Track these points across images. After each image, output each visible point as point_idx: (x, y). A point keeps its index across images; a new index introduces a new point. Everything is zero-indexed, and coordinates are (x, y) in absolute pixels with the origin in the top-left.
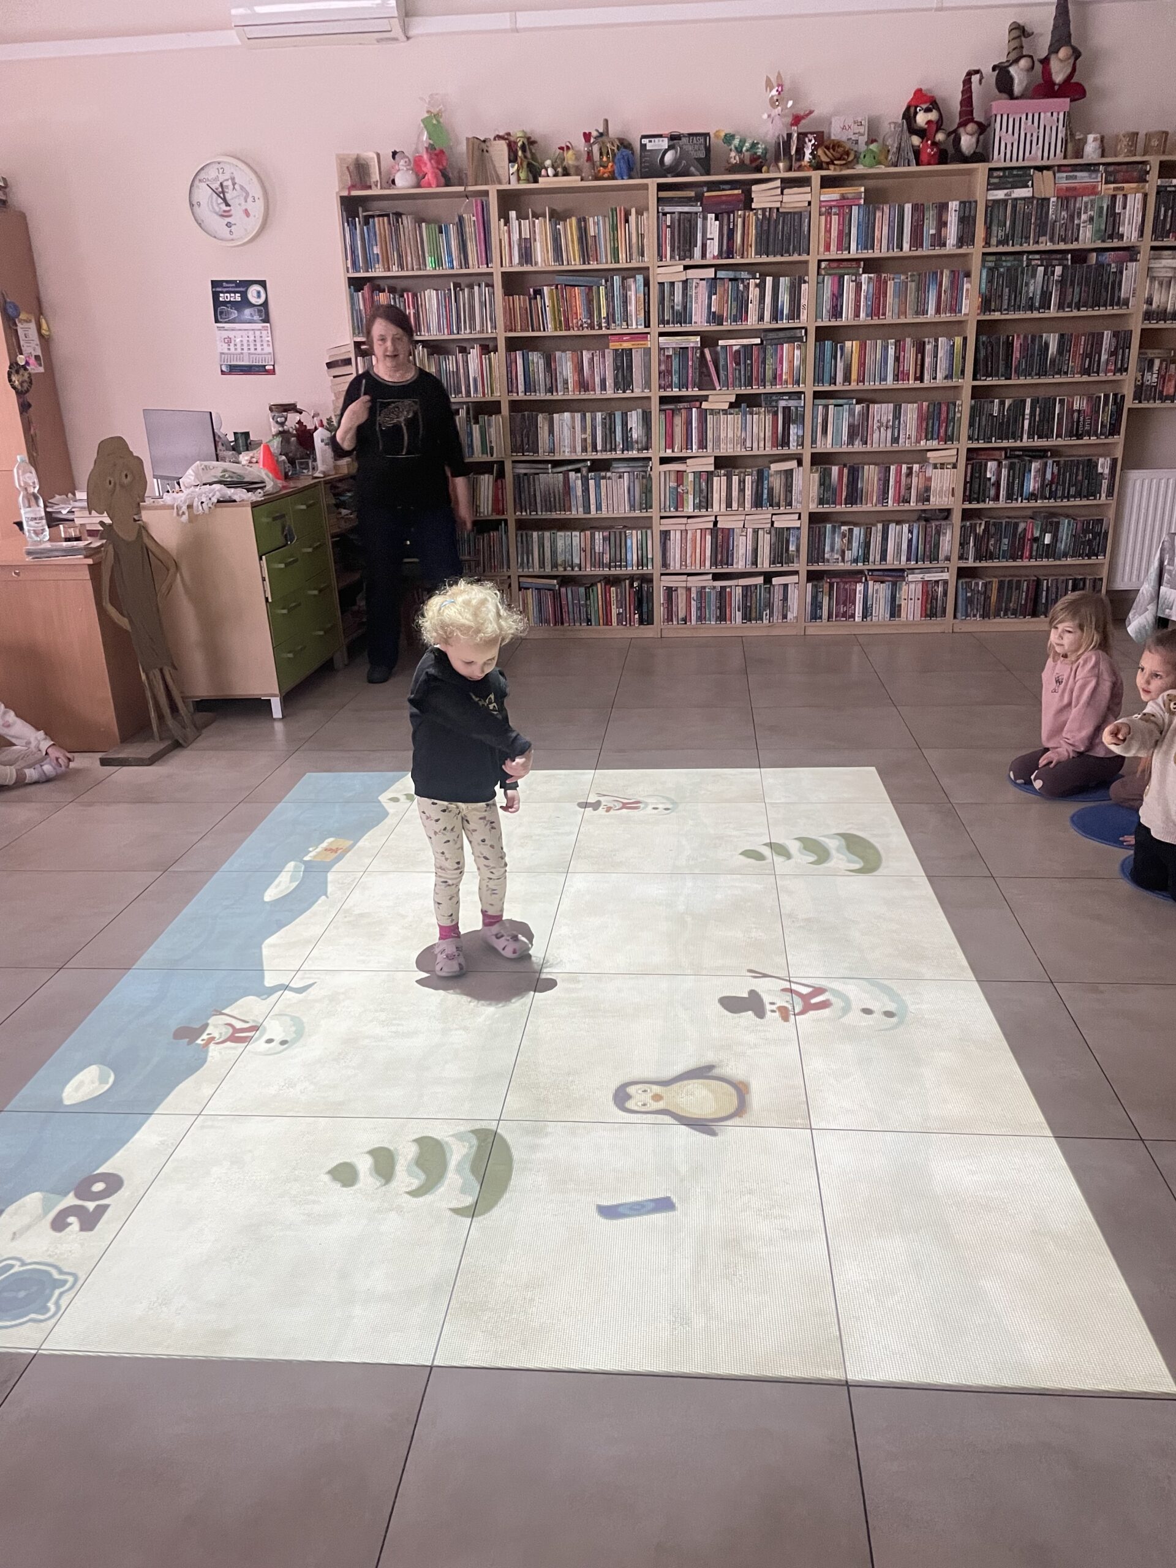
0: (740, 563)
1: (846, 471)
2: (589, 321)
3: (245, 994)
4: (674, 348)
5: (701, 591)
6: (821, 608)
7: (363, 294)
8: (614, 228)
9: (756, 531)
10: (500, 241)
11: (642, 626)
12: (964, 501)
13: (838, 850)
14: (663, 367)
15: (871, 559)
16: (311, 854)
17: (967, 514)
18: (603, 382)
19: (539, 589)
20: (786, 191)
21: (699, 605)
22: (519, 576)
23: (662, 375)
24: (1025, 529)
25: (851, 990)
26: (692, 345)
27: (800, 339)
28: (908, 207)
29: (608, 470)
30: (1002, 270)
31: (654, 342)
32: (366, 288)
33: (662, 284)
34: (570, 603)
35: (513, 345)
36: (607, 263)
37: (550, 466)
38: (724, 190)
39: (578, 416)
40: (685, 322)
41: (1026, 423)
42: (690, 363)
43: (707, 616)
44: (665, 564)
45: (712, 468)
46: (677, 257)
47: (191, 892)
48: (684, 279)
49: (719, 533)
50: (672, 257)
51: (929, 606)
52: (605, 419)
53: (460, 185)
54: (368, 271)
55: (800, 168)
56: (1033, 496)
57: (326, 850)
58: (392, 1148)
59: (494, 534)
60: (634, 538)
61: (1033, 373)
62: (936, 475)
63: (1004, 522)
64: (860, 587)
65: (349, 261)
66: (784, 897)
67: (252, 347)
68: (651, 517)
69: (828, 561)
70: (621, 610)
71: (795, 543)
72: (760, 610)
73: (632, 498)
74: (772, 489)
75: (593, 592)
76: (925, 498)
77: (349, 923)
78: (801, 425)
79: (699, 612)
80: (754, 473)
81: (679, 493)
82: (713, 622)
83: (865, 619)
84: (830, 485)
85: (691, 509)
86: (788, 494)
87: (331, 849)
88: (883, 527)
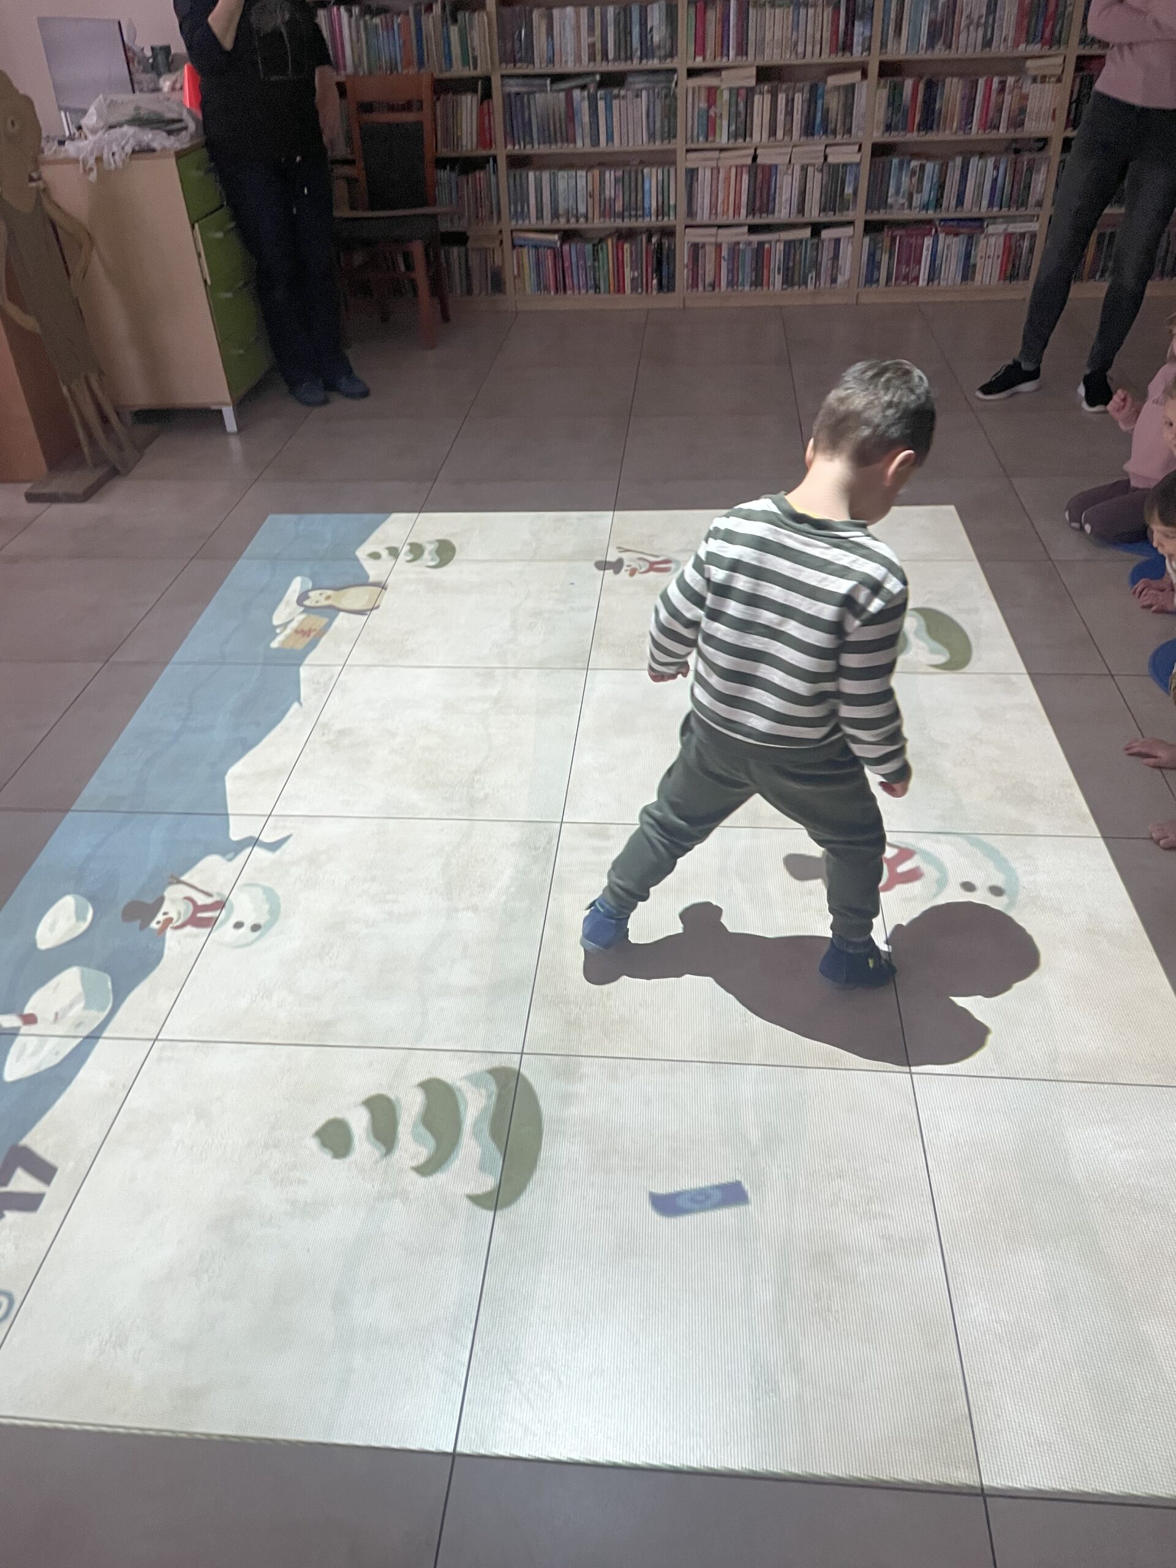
0: (783, 211)
1: (921, 86)
3: (207, 852)
5: (734, 247)
6: (879, 269)
9: (804, 169)
11: (661, 294)
12: (1066, 126)
13: (917, 634)
15: (945, 204)
16: (280, 638)
19: (536, 247)
21: (731, 267)
22: (513, 230)
25: (946, 851)
29: (622, 86)
34: (574, 264)
37: (548, 82)
39: (584, 11)
43: (741, 280)
44: (691, 213)
45: (752, 82)
49: (759, 171)
51: (1010, 266)
52: (619, 13)
58: (392, 1097)
59: (480, 175)
60: (652, 177)
62: (1033, 91)
68: (674, 151)
69: (891, 207)
70: (636, 274)
71: (852, 184)
72: (804, 272)
73: (652, 126)
74: (828, 111)
75: (602, 249)
76: (1017, 122)
77: (329, 742)
78: (869, 24)
79: (730, 275)
80: (807, 89)
81: (711, 116)
82: (747, 288)
83: (931, 283)
84: (900, 105)
85: (724, 140)
86: (847, 117)
87: (303, 631)
88: (963, 161)
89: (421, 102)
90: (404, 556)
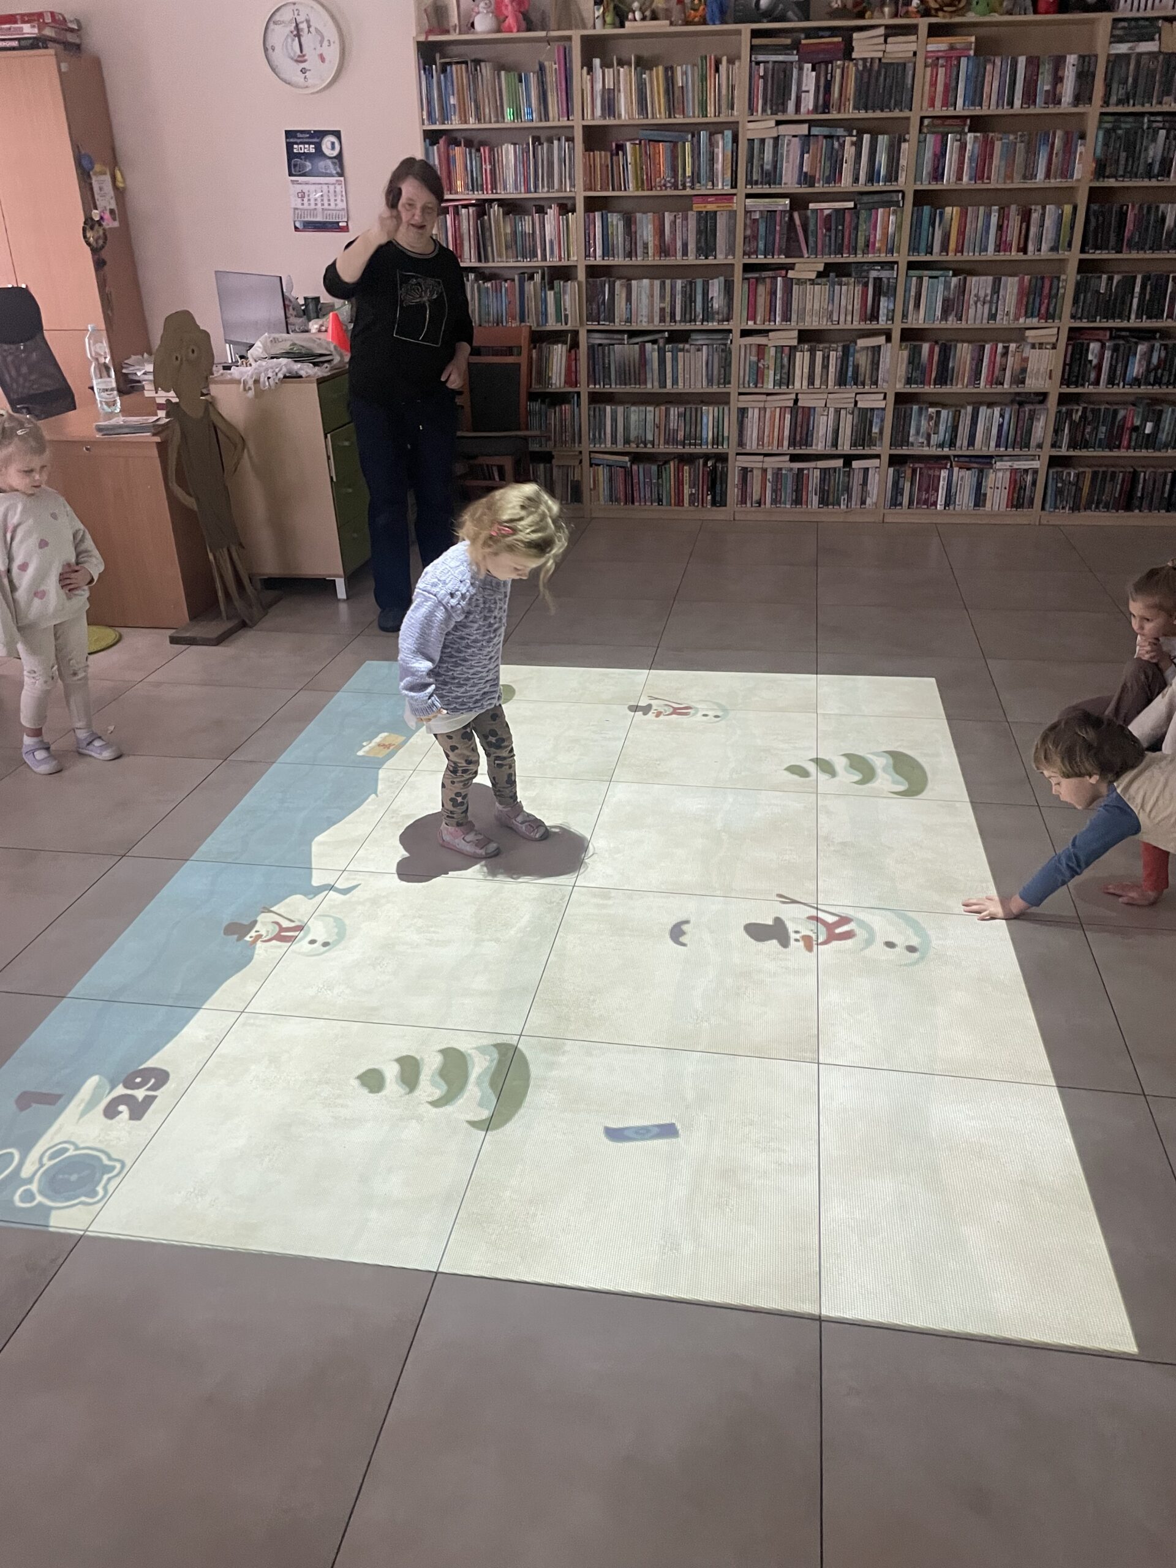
0: (820, 444)
1: (937, 349)
2: (673, 180)
3: (293, 892)
4: (761, 212)
5: (778, 472)
6: (902, 495)
7: (438, 149)
8: (703, 78)
9: (838, 411)
10: (583, 91)
11: (714, 508)
12: (1062, 384)
13: (884, 769)
14: (748, 232)
15: (958, 444)
16: (366, 749)
17: (1063, 399)
18: (685, 246)
19: (610, 467)
20: (890, 40)
21: (775, 488)
22: (590, 452)
23: (747, 240)
24: (1125, 417)
25: (877, 921)
26: (780, 208)
27: (897, 204)
28: (1022, 61)
29: (686, 341)
30: (1120, 132)
31: (739, 204)
32: (442, 141)
33: (751, 141)
34: (641, 482)
35: (592, 205)
36: (694, 117)
37: (626, 336)
38: (822, 37)
39: (657, 283)
40: (775, 183)
41: (1135, 301)
42: (778, 228)
43: (783, 499)
44: (741, 443)
45: (795, 343)
46: (769, 112)
47: (248, 783)
48: (775, 135)
49: (800, 411)
50: (764, 110)
51: (1016, 495)
52: (685, 287)
53: (543, 30)
54: (444, 123)
55: (907, 15)
56: (1137, 382)
57: (379, 745)
58: (418, 1058)
59: (566, 407)
60: (709, 414)
61: (1147, 247)
62: (1033, 355)
63: (1103, 407)
64: (944, 474)
65: (425, 113)
66: (823, 818)
67: (326, 202)
68: (729, 394)
69: (912, 445)
70: (694, 491)
71: (878, 425)
72: (838, 494)
73: (710, 373)
74: (858, 366)
75: (665, 470)
76: (1019, 379)
77: (396, 823)
78: (892, 299)
79: (774, 494)
80: (840, 349)
81: (760, 368)
82: (788, 506)
83: (948, 508)
84: (919, 363)
85: (771, 386)
86: (875, 372)
87: (384, 745)
88: (973, 409)
89: (520, 349)
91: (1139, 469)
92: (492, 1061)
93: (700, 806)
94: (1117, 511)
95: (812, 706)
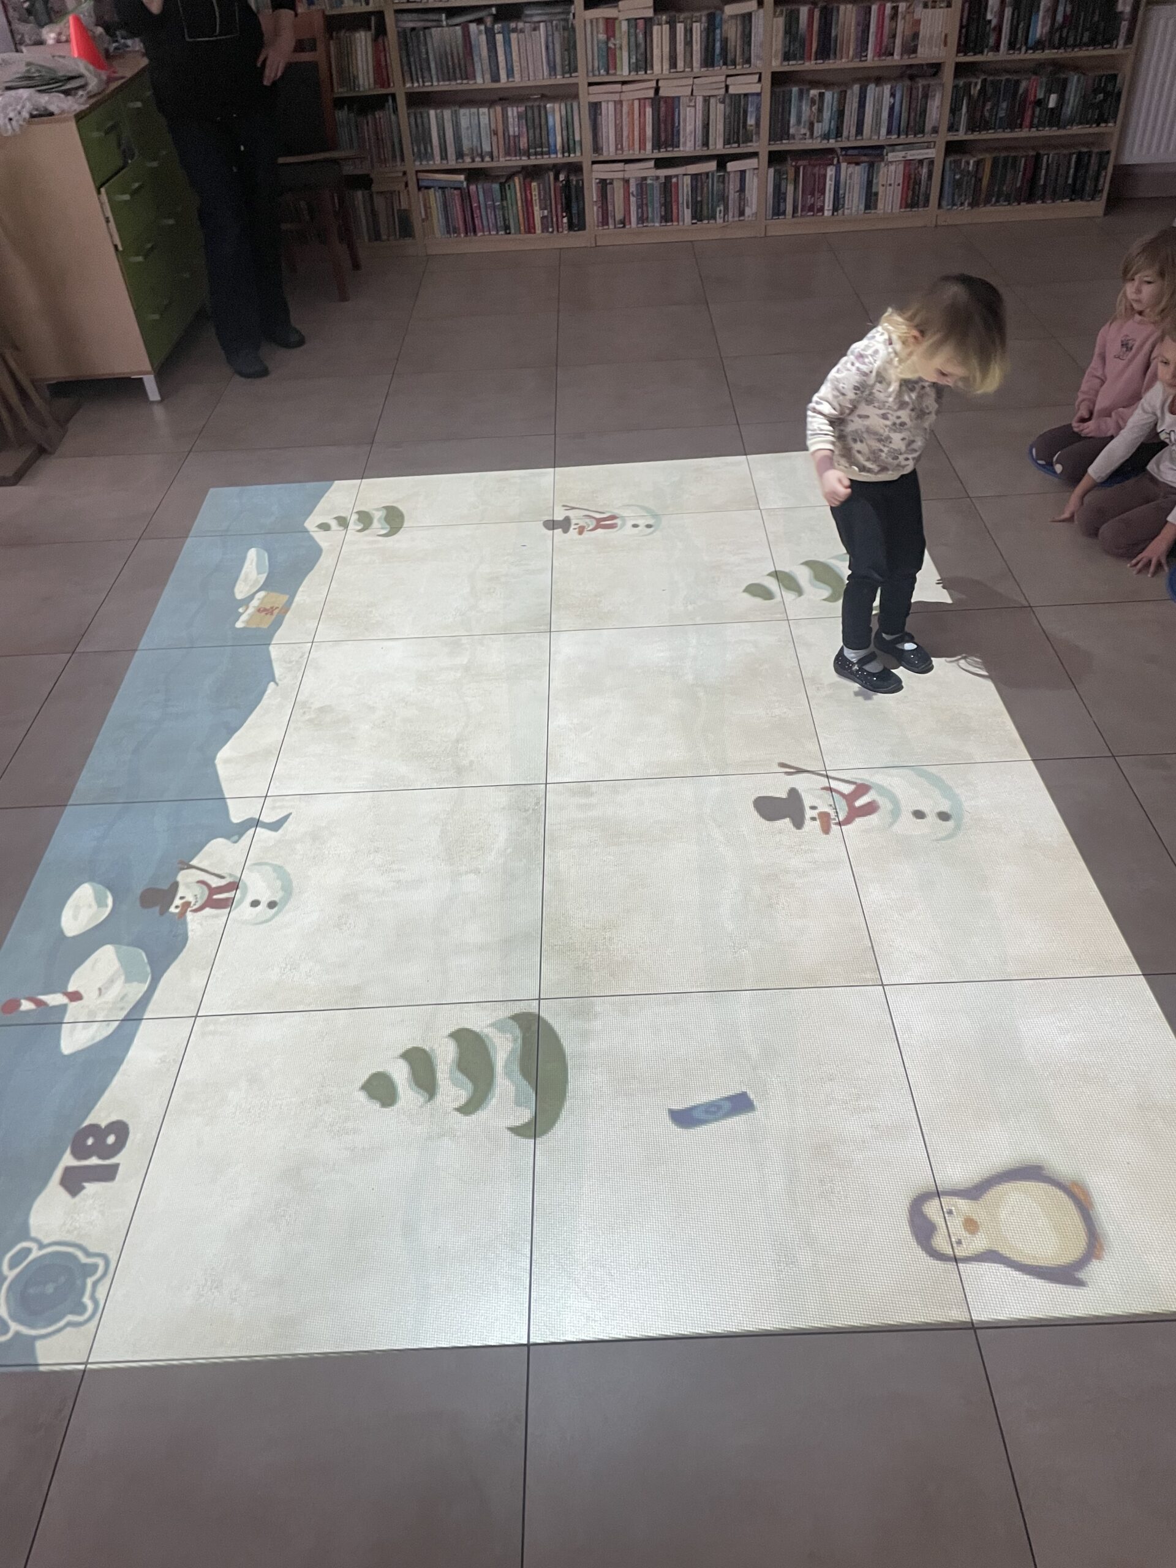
0: (688, 144)
1: (817, 14)
3: (212, 836)
5: (642, 182)
6: (785, 200)
9: (707, 100)
11: (572, 233)
12: (958, 51)
15: (845, 134)
16: (244, 617)
17: (961, 69)
19: (442, 188)
21: (640, 203)
22: (417, 172)
24: (1027, 91)
25: (896, 782)
29: (519, 18)
34: (482, 206)
37: (444, 16)
43: (650, 215)
44: (597, 149)
45: (650, 13)
47: (111, 684)
49: (662, 103)
51: (910, 193)
56: (1039, 45)
57: (259, 610)
58: (427, 1049)
59: (380, 115)
60: (556, 113)
62: (925, 16)
63: (1003, 80)
66: (802, 652)
68: (577, 84)
69: (793, 137)
70: (546, 212)
71: (754, 115)
72: (712, 205)
73: (551, 58)
74: (727, 39)
75: (509, 189)
76: (911, 48)
77: (311, 721)
79: (640, 210)
80: (704, 19)
81: (611, 48)
82: (657, 224)
83: (835, 213)
84: (797, 35)
85: (626, 72)
86: (746, 47)
87: (265, 610)
88: (861, 88)
89: (314, 40)
90: (354, 525)
91: (1042, 152)
92: (515, 1040)
93: (662, 654)
94: (1019, 204)
95: (753, 501)
